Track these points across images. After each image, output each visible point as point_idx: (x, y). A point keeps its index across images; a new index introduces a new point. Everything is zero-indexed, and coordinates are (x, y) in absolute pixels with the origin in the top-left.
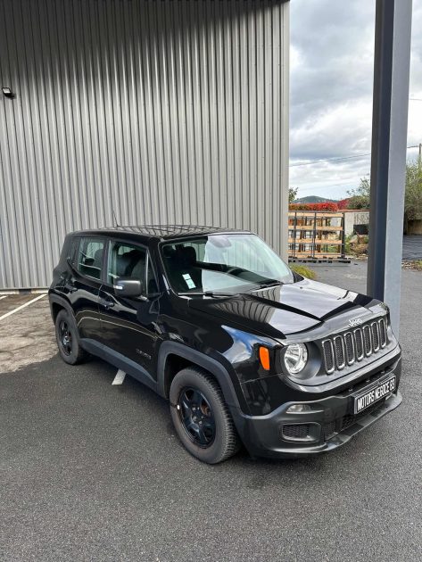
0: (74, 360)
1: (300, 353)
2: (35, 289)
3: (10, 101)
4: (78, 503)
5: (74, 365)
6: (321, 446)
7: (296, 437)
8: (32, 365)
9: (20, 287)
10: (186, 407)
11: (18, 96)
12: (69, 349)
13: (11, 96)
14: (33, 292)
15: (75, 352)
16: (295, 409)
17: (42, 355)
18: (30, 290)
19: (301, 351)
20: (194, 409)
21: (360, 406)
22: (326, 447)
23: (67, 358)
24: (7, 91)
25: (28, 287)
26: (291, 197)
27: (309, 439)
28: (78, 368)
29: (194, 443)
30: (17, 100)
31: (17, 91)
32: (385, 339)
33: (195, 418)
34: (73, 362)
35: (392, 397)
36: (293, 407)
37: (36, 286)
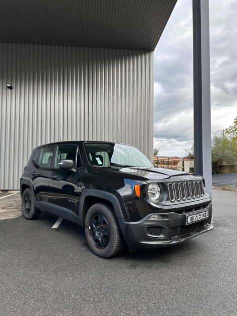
0: (31, 216)
1: (156, 189)
2: (11, 190)
3: (10, 90)
4: (28, 273)
5: (30, 220)
6: (168, 241)
7: (154, 235)
8: (6, 220)
9: (3, 189)
10: (94, 226)
11: (14, 88)
12: (28, 210)
13: (10, 88)
14: (9, 192)
15: (32, 211)
16: (154, 218)
17: (12, 216)
18: (8, 190)
19: (157, 188)
20: (98, 227)
21: (189, 220)
22: (171, 242)
23: (27, 216)
24: (9, 85)
25: (7, 189)
26: (156, 153)
27: (162, 236)
28: (33, 221)
29: (97, 247)
30: (14, 90)
31: (14, 86)
32: (202, 192)
33: (99, 232)
34: (30, 218)
35: (208, 225)
36: (153, 216)
37: (11, 188)
